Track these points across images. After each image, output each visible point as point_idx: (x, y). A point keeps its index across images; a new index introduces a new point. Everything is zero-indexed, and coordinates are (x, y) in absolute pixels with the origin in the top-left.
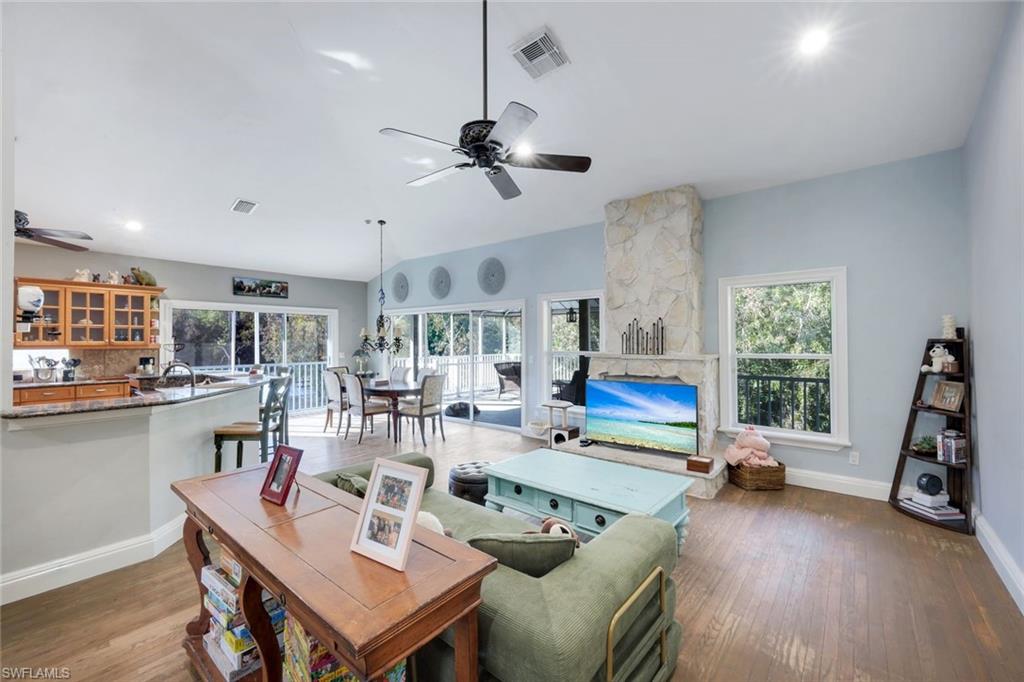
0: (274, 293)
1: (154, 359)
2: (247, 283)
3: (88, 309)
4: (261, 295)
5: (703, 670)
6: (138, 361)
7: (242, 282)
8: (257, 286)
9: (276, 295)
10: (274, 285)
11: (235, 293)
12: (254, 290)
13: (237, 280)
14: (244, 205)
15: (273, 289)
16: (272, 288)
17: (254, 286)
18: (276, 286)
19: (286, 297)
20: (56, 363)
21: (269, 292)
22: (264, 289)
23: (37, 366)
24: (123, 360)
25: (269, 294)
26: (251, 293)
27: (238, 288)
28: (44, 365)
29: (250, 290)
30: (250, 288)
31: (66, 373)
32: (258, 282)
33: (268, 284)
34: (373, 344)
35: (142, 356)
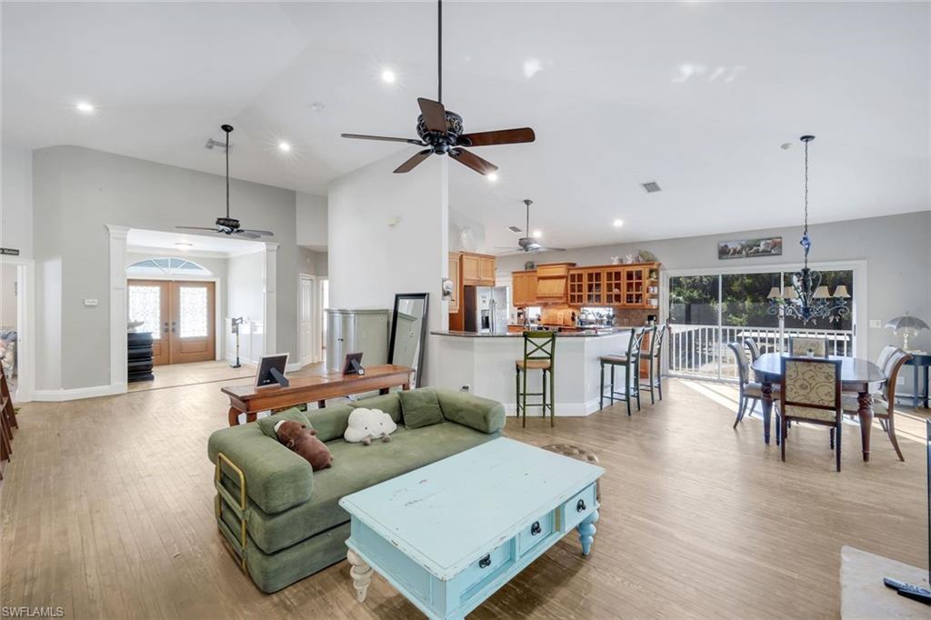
0: (764, 251)
1: (656, 316)
2: (731, 246)
3: (613, 282)
4: (748, 256)
5: (245, 612)
7: (726, 246)
8: (743, 247)
9: (766, 253)
10: (762, 243)
11: (720, 258)
12: (740, 252)
13: (722, 245)
14: (651, 187)
15: (762, 247)
18: (766, 244)
19: (780, 254)
21: (757, 251)
22: (751, 249)
24: (638, 316)
25: (757, 254)
26: (737, 255)
27: (724, 252)
29: (735, 252)
30: (735, 250)
32: (744, 243)
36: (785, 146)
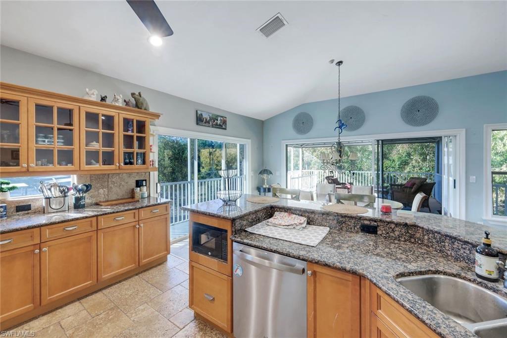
0: (219, 125)
1: (146, 180)
3: (101, 131)
4: (212, 126)
6: (134, 184)
7: (202, 115)
8: (211, 119)
9: (220, 127)
11: (197, 124)
13: (199, 112)
16: (218, 122)
17: (208, 118)
18: (221, 120)
19: (225, 129)
20: (69, 189)
21: (217, 124)
22: (214, 121)
23: (48, 194)
24: (123, 183)
25: (216, 126)
26: (207, 124)
27: (199, 120)
28: (56, 193)
30: (206, 120)
31: (78, 200)
32: (211, 115)
33: (217, 118)
35: (137, 179)
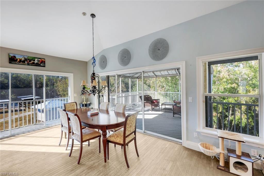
0: (37, 64)
2: (18, 57)
4: (28, 64)
7: (15, 57)
8: (26, 60)
9: (37, 65)
10: (36, 60)
11: (10, 63)
12: (24, 62)
13: (12, 55)
15: (36, 62)
17: (23, 59)
18: (38, 60)
19: (44, 66)
21: (34, 63)
22: (30, 61)
25: (34, 64)
26: (21, 63)
27: (12, 60)
29: (20, 61)
32: (26, 57)
33: (33, 59)
34: (89, 91)
36: (84, 14)
